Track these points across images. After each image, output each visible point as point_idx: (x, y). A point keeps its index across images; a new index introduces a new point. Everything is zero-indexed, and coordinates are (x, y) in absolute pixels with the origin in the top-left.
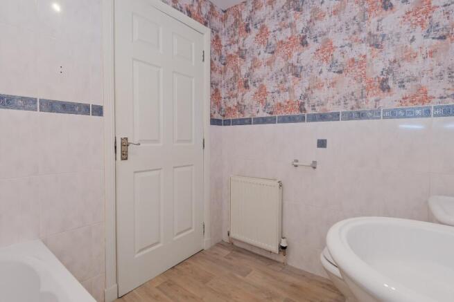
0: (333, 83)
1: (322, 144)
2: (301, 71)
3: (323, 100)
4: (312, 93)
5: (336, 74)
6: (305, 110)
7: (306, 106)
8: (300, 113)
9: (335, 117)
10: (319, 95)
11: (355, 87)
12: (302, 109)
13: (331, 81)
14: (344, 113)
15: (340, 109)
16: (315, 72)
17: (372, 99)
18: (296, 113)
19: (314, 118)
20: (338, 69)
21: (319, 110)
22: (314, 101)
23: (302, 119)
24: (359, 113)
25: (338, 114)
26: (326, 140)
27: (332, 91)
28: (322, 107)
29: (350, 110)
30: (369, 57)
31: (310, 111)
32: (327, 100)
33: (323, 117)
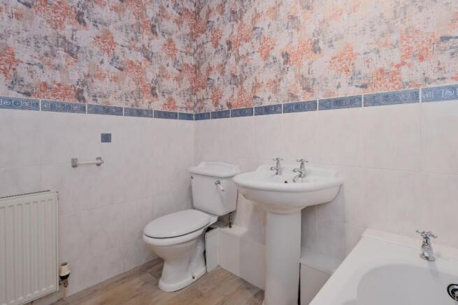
0: (114, 78)
1: (106, 138)
2: (77, 51)
3: (105, 92)
4: (93, 81)
5: (117, 70)
6: (84, 99)
7: (85, 95)
8: (77, 102)
9: (118, 111)
10: (100, 86)
11: (133, 87)
12: (80, 97)
13: (113, 75)
14: (126, 109)
15: (123, 105)
16: (96, 60)
17: (147, 101)
18: (73, 101)
19: (96, 110)
20: (119, 65)
21: (100, 102)
22: (95, 91)
23: (83, 110)
24: (138, 111)
25: (121, 109)
26: (110, 135)
27: (114, 86)
28: (104, 100)
29: (130, 107)
30: (143, 65)
31: (90, 101)
32: (109, 93)
33: (107, 110)
